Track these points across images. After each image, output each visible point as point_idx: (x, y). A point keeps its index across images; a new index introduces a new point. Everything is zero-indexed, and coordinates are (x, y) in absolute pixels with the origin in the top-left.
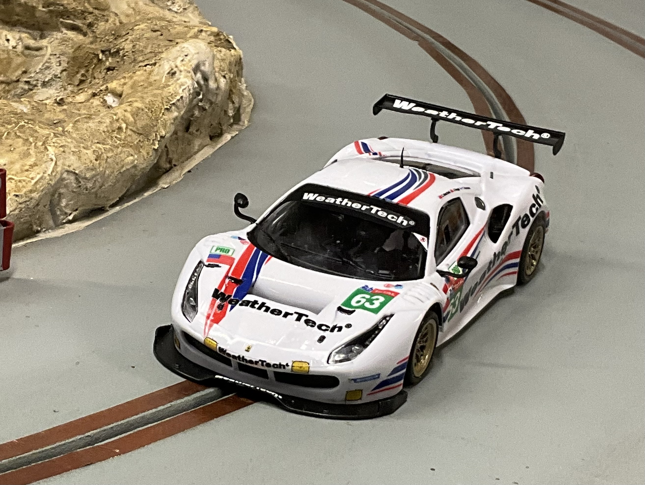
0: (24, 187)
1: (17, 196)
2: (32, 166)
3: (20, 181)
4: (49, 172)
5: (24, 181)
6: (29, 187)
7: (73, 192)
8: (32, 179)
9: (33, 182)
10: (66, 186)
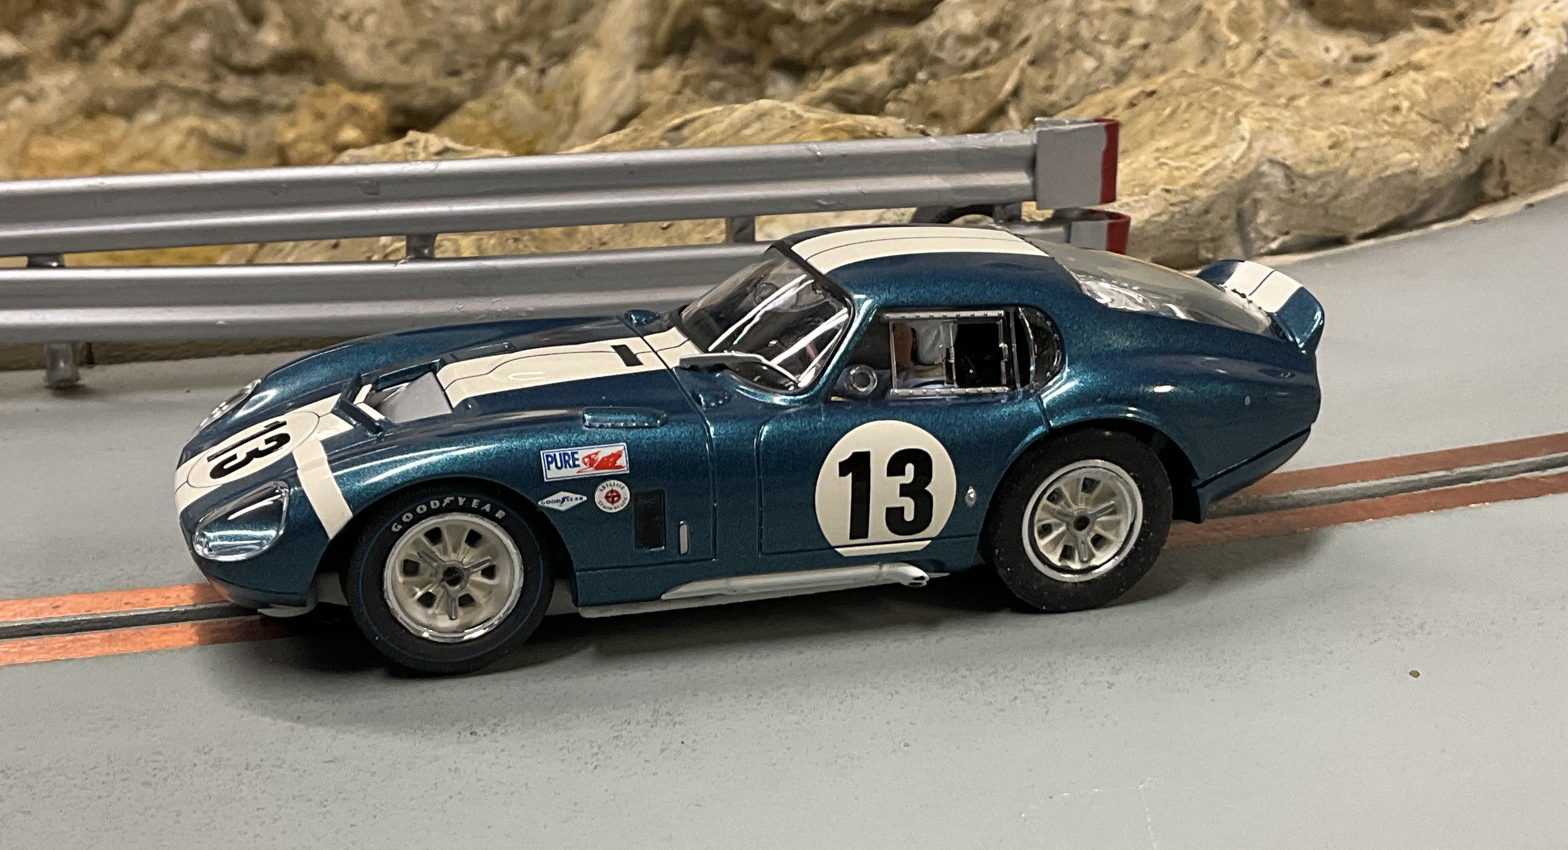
0: (1182, 178)
1: (1168, 191)
2: (1206, 148)
3: (1178, 168)
4: (1235, 157)
5: (1185, 168)
6: (1193, 178)
7: (1280, 199)
8: (1201, 166)
9: (1201, 170)
10: (1267, 187)
